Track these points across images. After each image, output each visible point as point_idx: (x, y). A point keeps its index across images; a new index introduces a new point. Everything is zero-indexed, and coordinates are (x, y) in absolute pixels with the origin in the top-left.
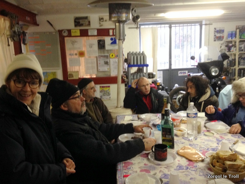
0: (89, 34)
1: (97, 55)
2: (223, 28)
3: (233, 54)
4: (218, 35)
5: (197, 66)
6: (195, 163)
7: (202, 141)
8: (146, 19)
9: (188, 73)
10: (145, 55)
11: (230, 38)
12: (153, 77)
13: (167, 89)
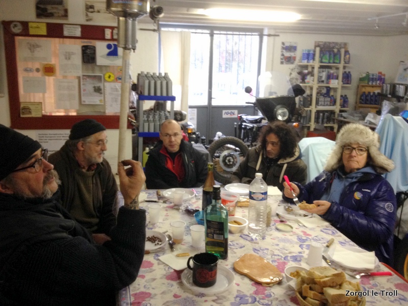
0: (66, 33)
1: (80, 73)
2: (295, 43)
3: (309, 86)
4: (288, 54)
5: (254, 104)
6: (267, 288)
7: (273, 241)
8: (172, 16)
9: (239, 114)
10: (170, 80)
11: (306, 61)
12: (182, 120)
13: (204, 139)
